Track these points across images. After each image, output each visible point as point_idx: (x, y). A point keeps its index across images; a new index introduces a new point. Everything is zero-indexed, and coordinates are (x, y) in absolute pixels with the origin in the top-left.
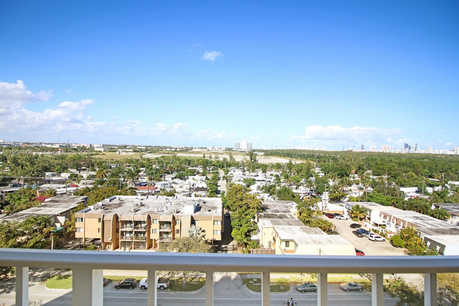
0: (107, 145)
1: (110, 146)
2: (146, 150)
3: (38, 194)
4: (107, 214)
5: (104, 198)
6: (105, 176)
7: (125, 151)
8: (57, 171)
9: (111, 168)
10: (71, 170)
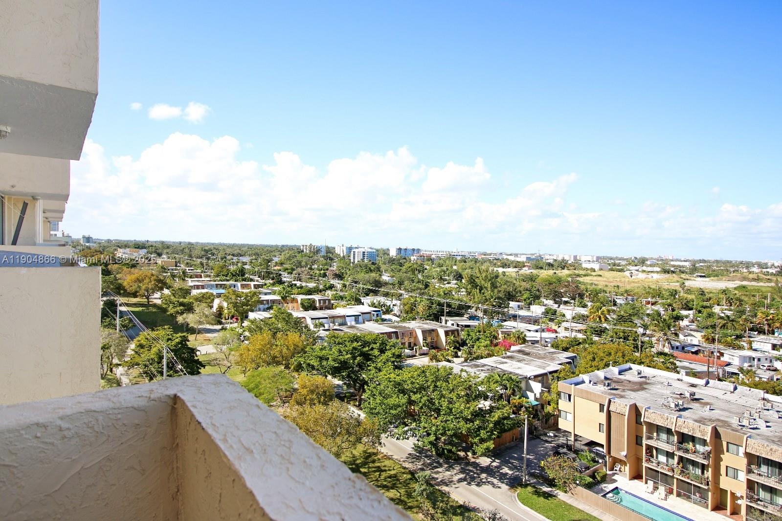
0: (604, 258)
1: (611, 258)
2: (694, 269)
3: (500, 336)
4: (617, 400)
5: (607, 365)
6: (605, 320)
7: (644, 271)
8: (525, 300)
9: (615, 305)
10: (546, 302)
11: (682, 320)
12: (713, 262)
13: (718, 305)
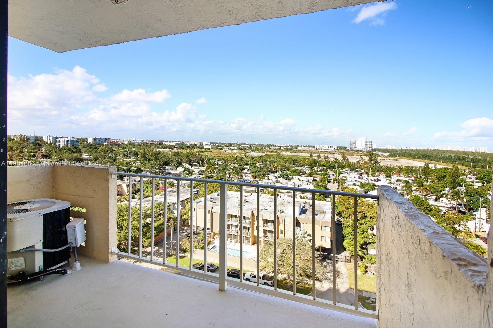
0: (214, 143)
1: (217, 143)
2: (250, 148)
3: (160, 185)
4: (215, 207)
5: (212, 192)
6: (213, 172)
7: (230, 149)
8: (174, 165)
9: (218, 165)
10: (185, 165)
11: (245, 170)
12: (258, 145)
13: (258, 162)
